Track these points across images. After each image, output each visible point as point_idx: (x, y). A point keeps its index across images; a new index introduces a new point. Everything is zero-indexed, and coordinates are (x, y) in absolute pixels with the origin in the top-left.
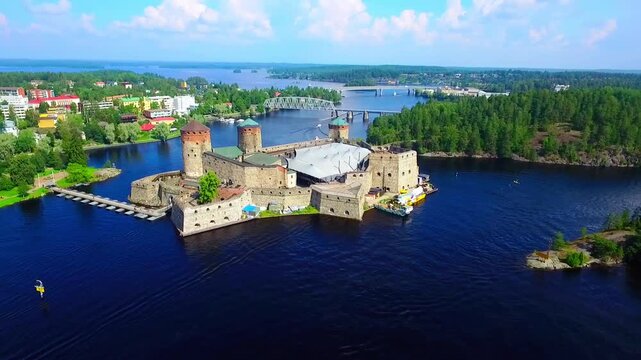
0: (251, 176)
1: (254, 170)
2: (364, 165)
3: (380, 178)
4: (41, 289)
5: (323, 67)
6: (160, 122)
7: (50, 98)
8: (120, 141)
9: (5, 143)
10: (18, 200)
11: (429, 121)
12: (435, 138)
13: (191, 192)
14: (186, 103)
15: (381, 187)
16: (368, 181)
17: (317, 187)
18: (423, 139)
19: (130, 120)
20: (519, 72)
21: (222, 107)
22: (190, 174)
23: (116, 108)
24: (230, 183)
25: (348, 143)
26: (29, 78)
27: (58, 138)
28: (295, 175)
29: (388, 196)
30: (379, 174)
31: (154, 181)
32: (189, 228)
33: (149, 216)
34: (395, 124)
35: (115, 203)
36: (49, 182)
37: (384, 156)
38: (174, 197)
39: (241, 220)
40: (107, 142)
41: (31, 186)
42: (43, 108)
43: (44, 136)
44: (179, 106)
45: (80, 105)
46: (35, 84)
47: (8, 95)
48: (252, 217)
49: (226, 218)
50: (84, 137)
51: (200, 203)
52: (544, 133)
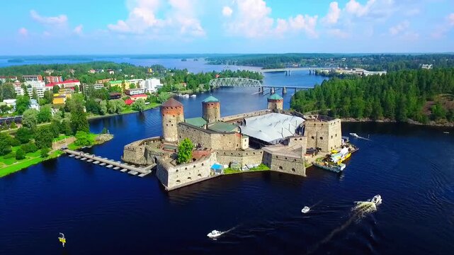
0: (216, 141)
1: (218, 136)
2: (300, 130)
3: (314, 141)
4: (63, 240)
5: (244, 56)
6: (138, 98)
7: (60, 82)
8: (110, 112)
9: (31, 116)
10: (41, 160)
11: (339, 94)
12: (346, 107)
13: (171, 154)
14: (154, 84)
15: (314, 148)
16: (304, 143)
17: (267, 149)
18: (337, 108)
19: (116, 97)
20: (389, 56)
21: (180, 86)
22: (168, 139)
23: (105, 88)
24: (199, 146)
25: (283, 113)
26: (45, 69)
27: (67, 111)
28: (247, 139)
29: (321, 155)
30: (313, 137)
31: (141, 145)
32: (172, 184)
33: (139, 173)
34: (311, 97)
35: (112, 162)
36: (62, 145)
37: (316, 123)
38: (157, 157)
39: (210, 177)
40: (101, 113)
41: (50, 149)
42: (56, 90)
43: (57, 110)
44: (150, 86)
45: (81, 86)
46: (49, 72)
47: (31, 80)
48: (219, 174)
49: (199, 175)
50: (85, 110)
51: (178, 164)
52: (432, 102)
